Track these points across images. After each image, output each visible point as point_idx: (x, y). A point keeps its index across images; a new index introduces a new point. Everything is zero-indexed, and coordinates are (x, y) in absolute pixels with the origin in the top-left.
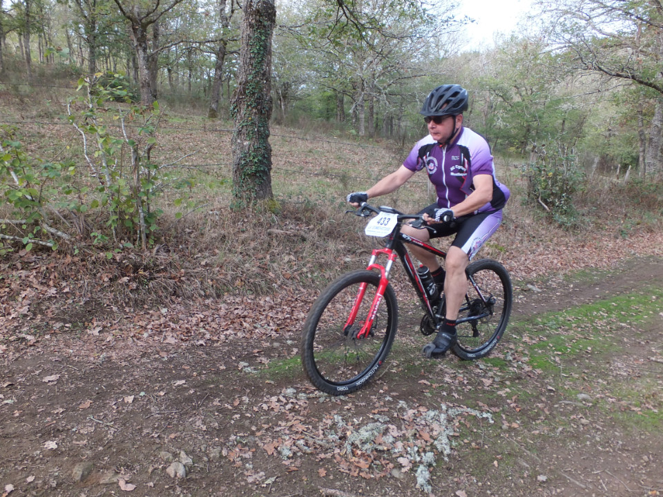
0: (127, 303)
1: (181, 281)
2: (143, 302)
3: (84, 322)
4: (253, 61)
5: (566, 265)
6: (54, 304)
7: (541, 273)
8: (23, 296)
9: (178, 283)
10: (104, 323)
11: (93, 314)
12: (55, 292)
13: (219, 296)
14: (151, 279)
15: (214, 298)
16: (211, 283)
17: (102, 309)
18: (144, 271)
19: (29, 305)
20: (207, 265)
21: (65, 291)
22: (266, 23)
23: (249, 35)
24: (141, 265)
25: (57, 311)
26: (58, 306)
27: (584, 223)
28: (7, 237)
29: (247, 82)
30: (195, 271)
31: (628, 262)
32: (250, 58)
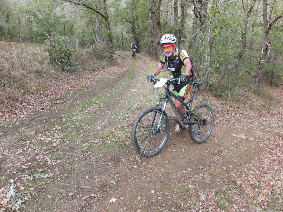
5: (73, 88)
27: (77, 68)
31: (97, 81)
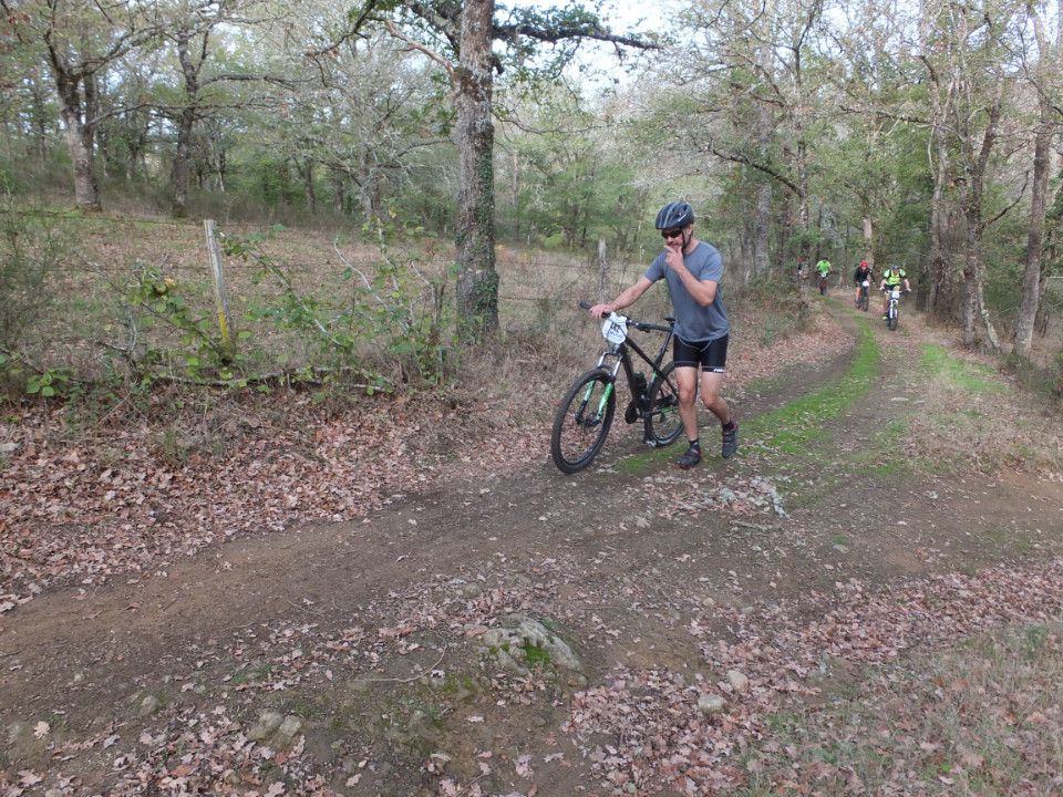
3: (452, 453)
4: (482, 186)
6: (419, 440)
7: (724, 387)
10: (466, 453)
11: (452, 447)
14: (468, 413)
16: (508, 414)
17: (454, 443)
18: (460, 406)
19: (403, 443)
21: (417, 429)
24: (456, 400)
25: (426, 446)
26: (423, 442)
29: (477, 209)
31: (784, 371)
32: (480, 183)
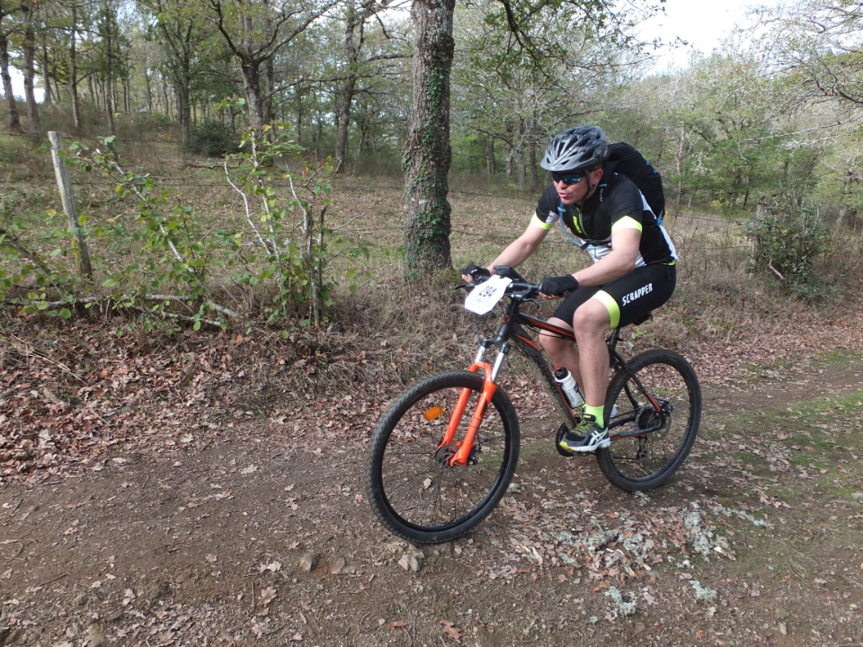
0: (307, 390)
1: (361, 364)
2: (324, 389)
3: (265, 410)
4: (429, 105)
5: (811, 346)
6: (231, 389)
8: (197, 380)
9: (359, 367)
10: (287, 411)
11: (273, 401)
12: (230, 377)
13: (404, 382)
14: (330, 362)
15: (400, 385)
16: (395, 367)
17: (281, 397)
18: (321, 353)
19: (205, 390)
20: (388, 346)
21: (240, 376)
22: (444, 59)
23: (424, 74)
24: (317, 345)
25: (234, 398)
26: (235, 392)
27: (830, 294)
28: (171, 315)
29: (422, 130)
30: (377, 352)
32: (426, 101)
